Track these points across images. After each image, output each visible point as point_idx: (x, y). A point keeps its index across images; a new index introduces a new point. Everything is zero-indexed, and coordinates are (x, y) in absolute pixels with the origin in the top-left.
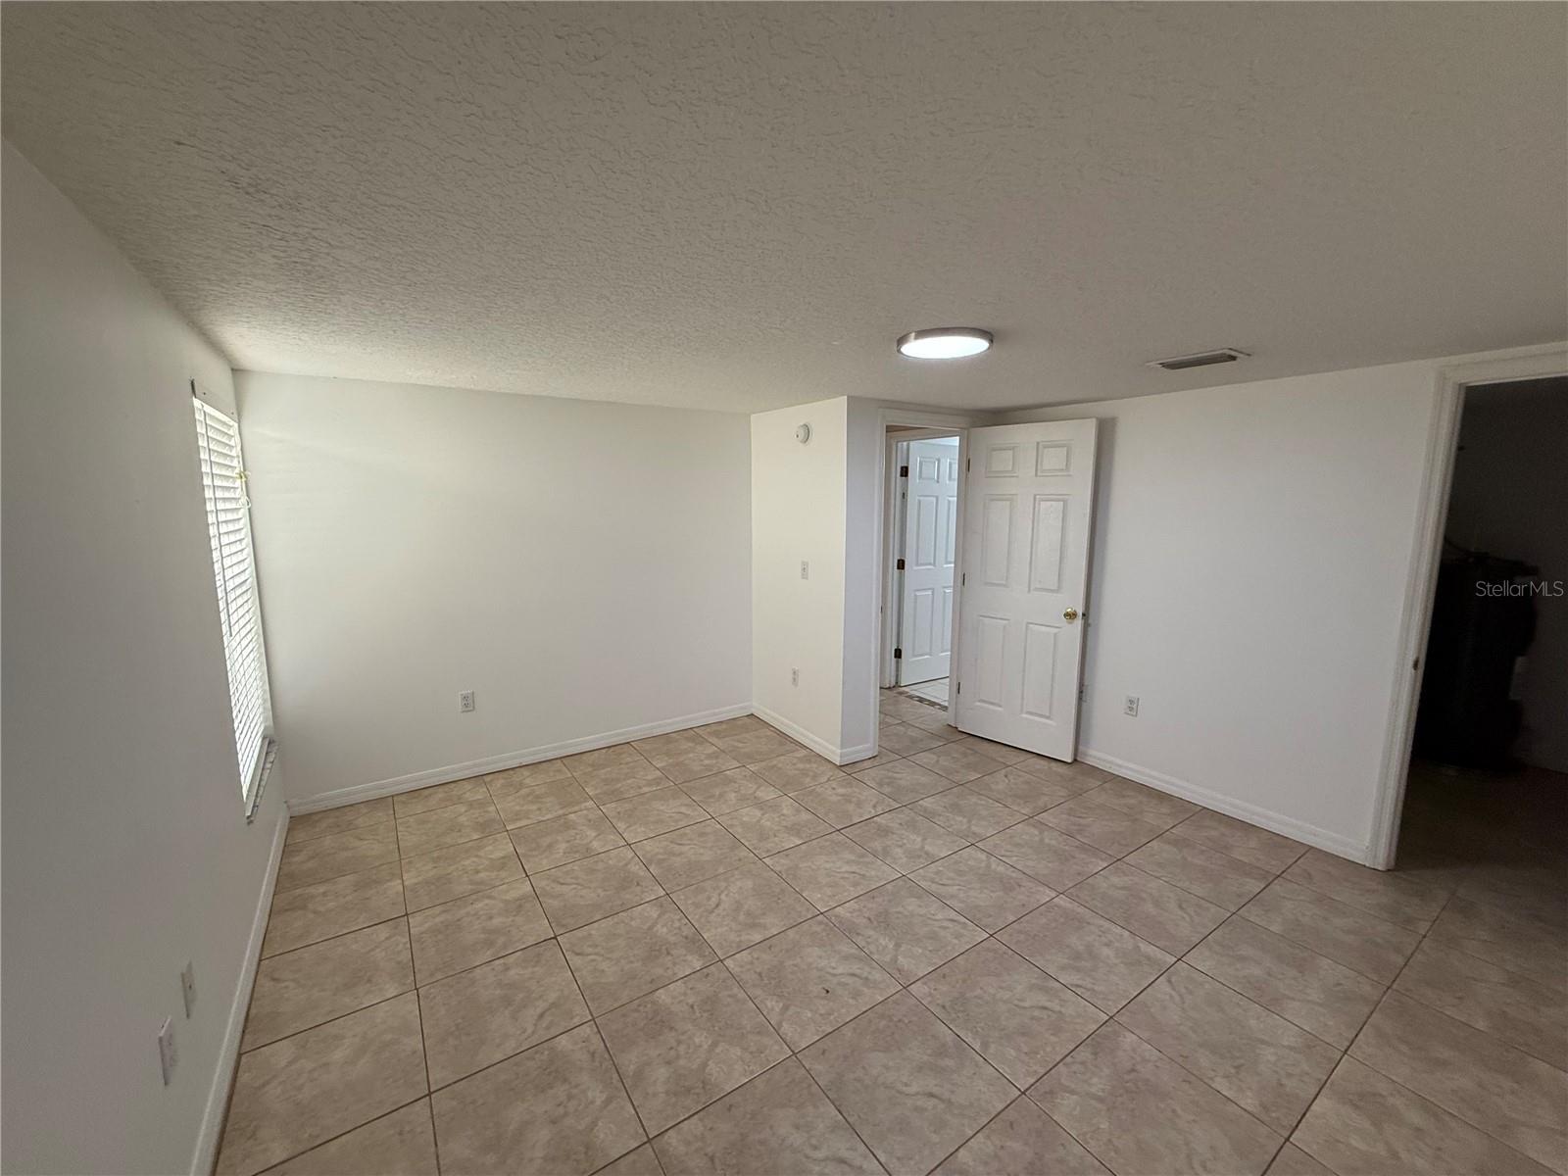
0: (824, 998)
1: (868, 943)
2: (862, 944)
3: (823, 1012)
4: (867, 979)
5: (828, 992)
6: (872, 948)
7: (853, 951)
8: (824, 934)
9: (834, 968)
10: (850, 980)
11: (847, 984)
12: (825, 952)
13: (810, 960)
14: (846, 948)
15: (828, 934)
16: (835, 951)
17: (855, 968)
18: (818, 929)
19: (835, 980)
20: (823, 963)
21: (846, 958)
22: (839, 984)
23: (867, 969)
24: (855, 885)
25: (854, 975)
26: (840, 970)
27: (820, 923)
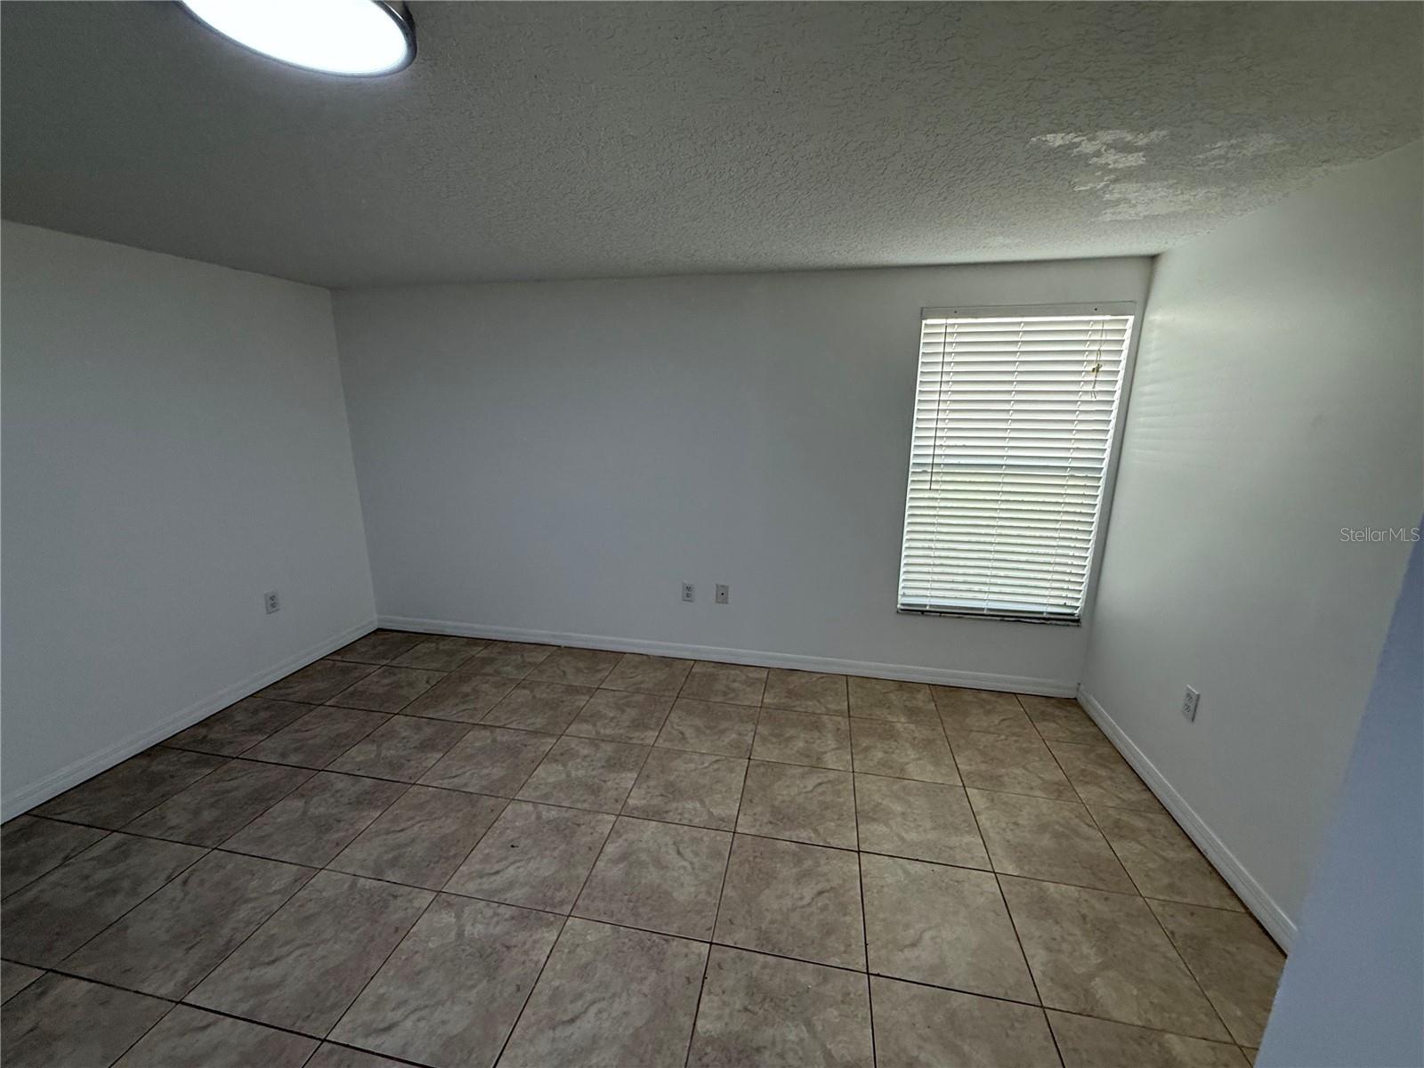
0: (512, 840)
1: (496, 914)
2: (502, 909)
3: (508, 831)
4: (481, 877)
5: (513, 846)
6: (489, 912)
7: (509, 895)
8: (549, 894)
9: (518, 868)
10: (497, 867)
11: (498, 862)
12: (536, 877)
13: (545, 861)
14: (518, 894)
15: (545, 895)
16: (526, 884)
17: (498, 881)
18: (560, 895)
19: (511, 859)
20: (532, 865)
21: (511, 885)
22: (506, 858)
23: (485, 887)
24: (555, 997)
25: (497, 873)
26: (511, 870)
27: (562, 903)
